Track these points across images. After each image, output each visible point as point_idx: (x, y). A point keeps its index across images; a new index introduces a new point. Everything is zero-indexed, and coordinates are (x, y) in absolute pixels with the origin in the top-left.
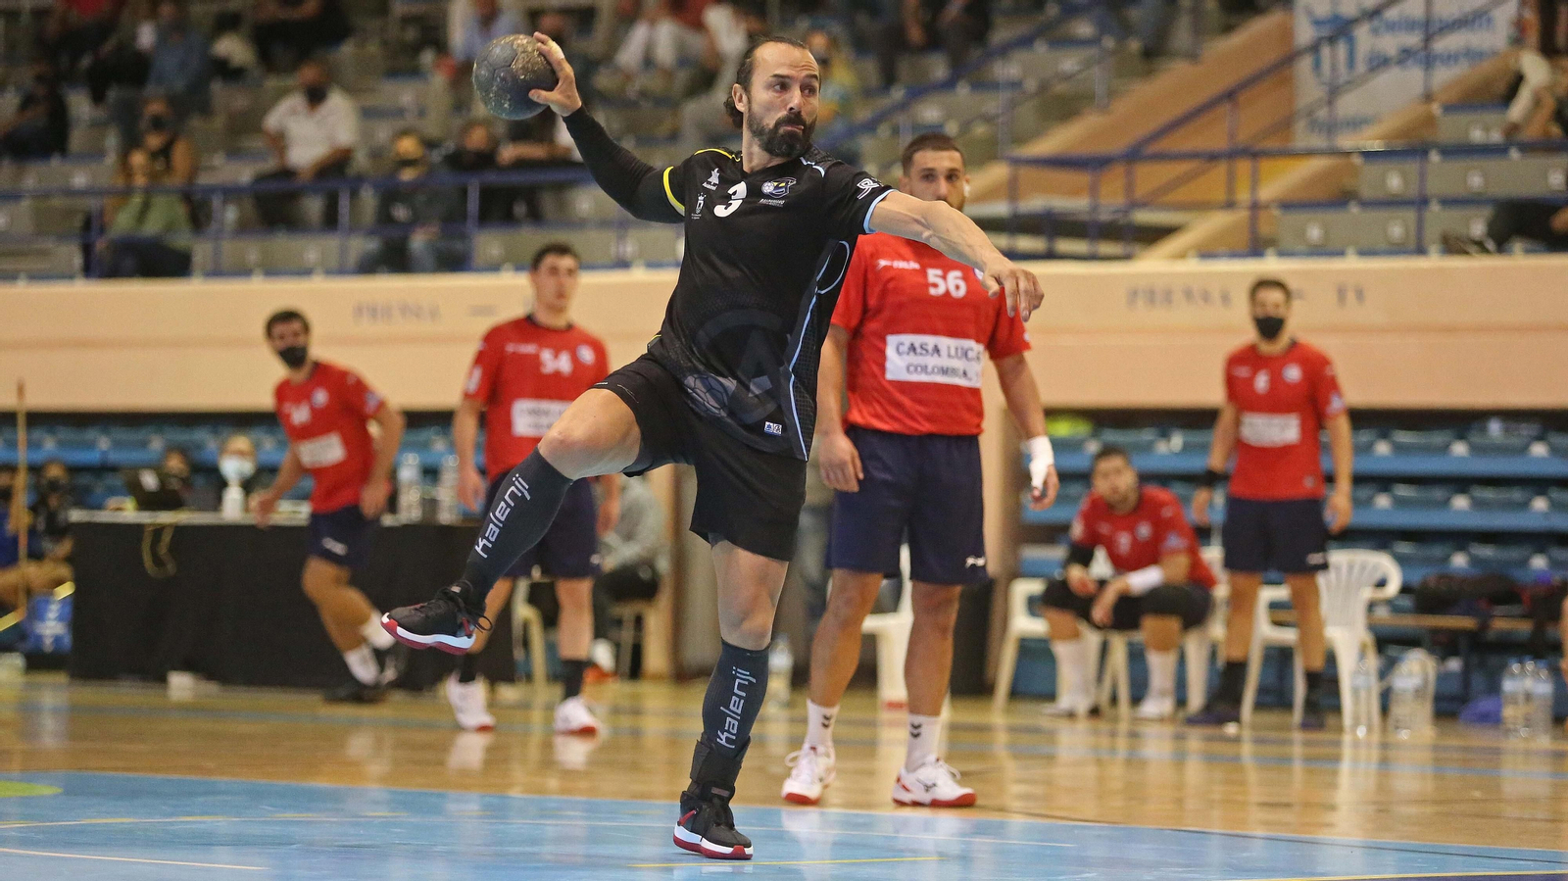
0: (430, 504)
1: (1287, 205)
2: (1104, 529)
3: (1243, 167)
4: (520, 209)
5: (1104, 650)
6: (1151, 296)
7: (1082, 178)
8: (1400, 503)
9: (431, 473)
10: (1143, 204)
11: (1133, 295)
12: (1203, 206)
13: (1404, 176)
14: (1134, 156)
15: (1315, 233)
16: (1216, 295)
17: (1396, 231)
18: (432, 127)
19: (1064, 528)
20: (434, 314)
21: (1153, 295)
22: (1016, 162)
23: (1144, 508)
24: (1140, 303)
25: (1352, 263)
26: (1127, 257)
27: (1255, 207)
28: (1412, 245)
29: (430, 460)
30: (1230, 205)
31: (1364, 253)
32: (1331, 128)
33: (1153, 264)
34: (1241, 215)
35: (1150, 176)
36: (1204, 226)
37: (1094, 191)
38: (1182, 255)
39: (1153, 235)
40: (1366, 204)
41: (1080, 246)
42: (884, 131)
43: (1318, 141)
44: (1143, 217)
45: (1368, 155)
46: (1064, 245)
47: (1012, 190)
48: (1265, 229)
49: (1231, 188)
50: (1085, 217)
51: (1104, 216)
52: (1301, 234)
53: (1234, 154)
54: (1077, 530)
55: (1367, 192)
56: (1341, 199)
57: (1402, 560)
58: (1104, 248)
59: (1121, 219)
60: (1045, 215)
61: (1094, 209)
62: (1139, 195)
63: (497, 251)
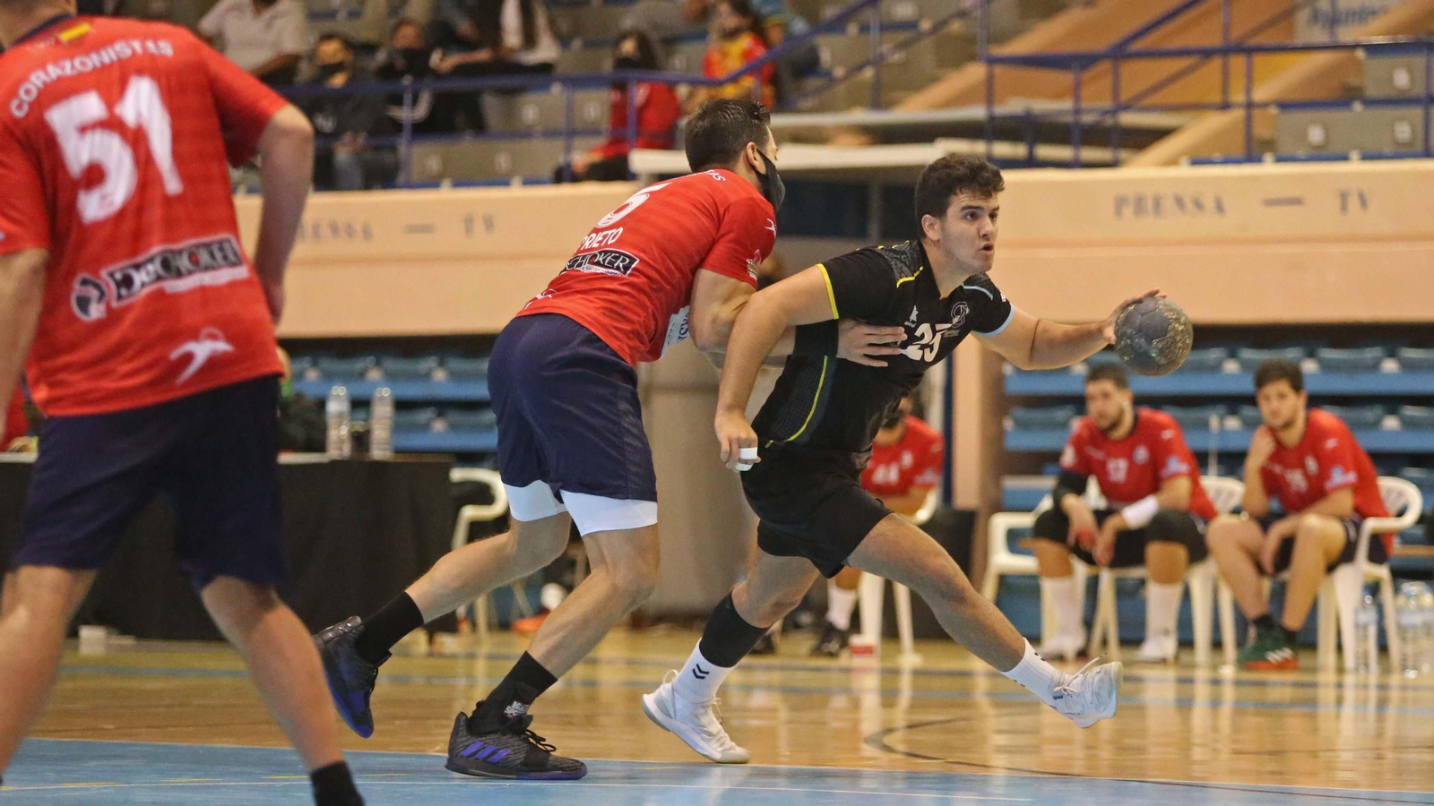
0: (361, 440)
1: (1285, 105)
2: (1097, 454)
3: (1238, 62)
4: (460, 119)
5: (1093, 586)
6: (1139, 205)
7: (1064, 78)
8: (1408, 424)
9: (360, 405)
10: (1126, 107)
11: (1120, 203)
12: (1198, 107)
13: (1410, 71)
14: (1120, 53)
15: (1316, 135)
16: (1209, 202)
17: (1403, 131)
18: (363, 31)
19: (1055, 456)
20: (367, 233)
21: (1142, 204)
22: (992, 61)
23: (1142, 432)
24: (1128, 211)
25: (1355, 166)
27: (1250, 105)
28: (1419, 147)
29: (360, 390)
30: (1225, 106)
31: (1367, 157)
32: (1334, 21)
33: (1141, 170)
34: (1237, 114)
35: (1138, 75)
36: (1199, 129)
37: (1076, 92)
38: (1172, 162)
39: (1142, 139)
40: (1370, 103)
41: (1061, 151)
42: (852, 29)
43: (1319, 36)
44: (1129, 119)
45: (1372, 49)
46: (1044, 151)
47: (989, 93)
48: (1261, 131)
49: (1225, 89)
50: (1069, 119)
51: (1088, 119)
52: (1303, 136)
53: (1226, 51)
54: (1069, 458)
55: (1372, 91)
56: (1345, 97)
57: (1420, 485)
58: (1089, 154)
59: (1109, 121)
60: (1024, 117)
61: (1077, 111)
62: (1125, 96)
63: (434, 164)
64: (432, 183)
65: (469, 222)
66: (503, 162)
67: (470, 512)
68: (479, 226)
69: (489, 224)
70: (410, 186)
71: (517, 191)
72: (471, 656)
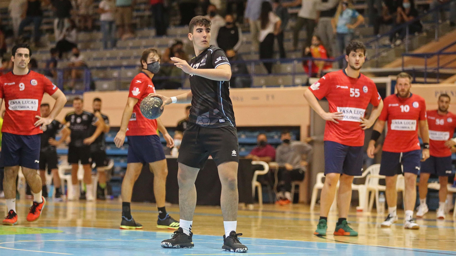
7: (422, 60)
10: (442, 67)
14: (440, 53)
20: (242, 99)
26: (438, 83)
37: (426, 63)
38: (453, 82)
39: (446, 77)
41: (422, 80)
44: (442, 71)
46: (418, 79)
47: (403, 65)
50: (424, 71)
51: (430, 71)
58: (428, 80)
59: (436, 71)
60: (412, 70)
61: (426, 69)
62: (441, 64)
63: (262, 81)
64: (260, 86)
65: (268, 97)
66: (280, 81)
67: (257, 173)
68: (270, 98)
69: (273, 97)
70: (254, 87)
71: (282, 89)
72: (257, 211)
